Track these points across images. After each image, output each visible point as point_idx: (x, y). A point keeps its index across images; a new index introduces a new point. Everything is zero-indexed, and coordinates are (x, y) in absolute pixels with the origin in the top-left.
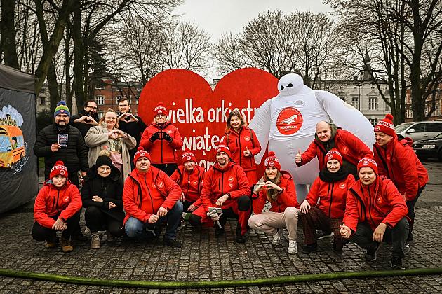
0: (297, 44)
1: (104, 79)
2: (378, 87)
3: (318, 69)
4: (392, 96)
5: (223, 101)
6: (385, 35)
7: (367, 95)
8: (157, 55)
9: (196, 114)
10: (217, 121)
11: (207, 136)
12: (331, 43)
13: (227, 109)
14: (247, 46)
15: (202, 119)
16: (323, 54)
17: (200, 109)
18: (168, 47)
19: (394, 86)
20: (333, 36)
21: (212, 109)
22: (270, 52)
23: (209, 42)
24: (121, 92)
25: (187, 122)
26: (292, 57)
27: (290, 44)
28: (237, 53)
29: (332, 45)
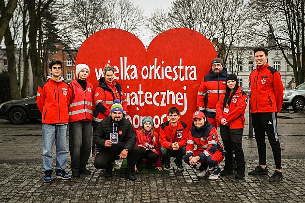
0: (215, 17)
1: (57, 45)
2: (283, 52)
3: (232, 37)
4: (294, 59)
5: (156, 59)
6: (288, 9)
7: (272, 59)
8: (100, 26)
9: (130, 71)
10: (150, 78)
11: (140, 93)
12: (244, 15)
13: (159, 67)
14: (174, 18)
15: (136, 76)
16: (236, 25)
17: (134, 67)
18: (110, 19)
19: (296, 51)
20: (245, 10)
21: (145, 67)
22: (193, 23)
23: (143, 15)
24: (71, 56)
25: (122, 78)
26: (212, 28)
27: (209, 17)
28: (165, 24)
29: (244, 18)
